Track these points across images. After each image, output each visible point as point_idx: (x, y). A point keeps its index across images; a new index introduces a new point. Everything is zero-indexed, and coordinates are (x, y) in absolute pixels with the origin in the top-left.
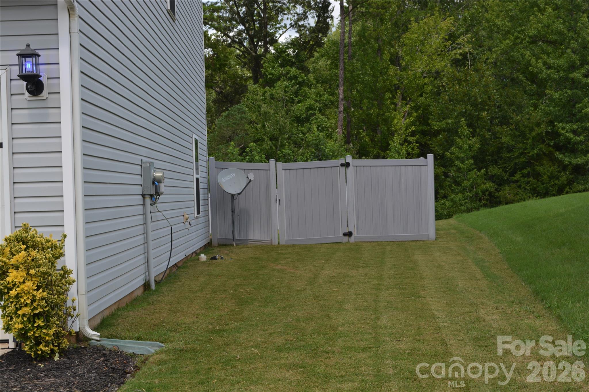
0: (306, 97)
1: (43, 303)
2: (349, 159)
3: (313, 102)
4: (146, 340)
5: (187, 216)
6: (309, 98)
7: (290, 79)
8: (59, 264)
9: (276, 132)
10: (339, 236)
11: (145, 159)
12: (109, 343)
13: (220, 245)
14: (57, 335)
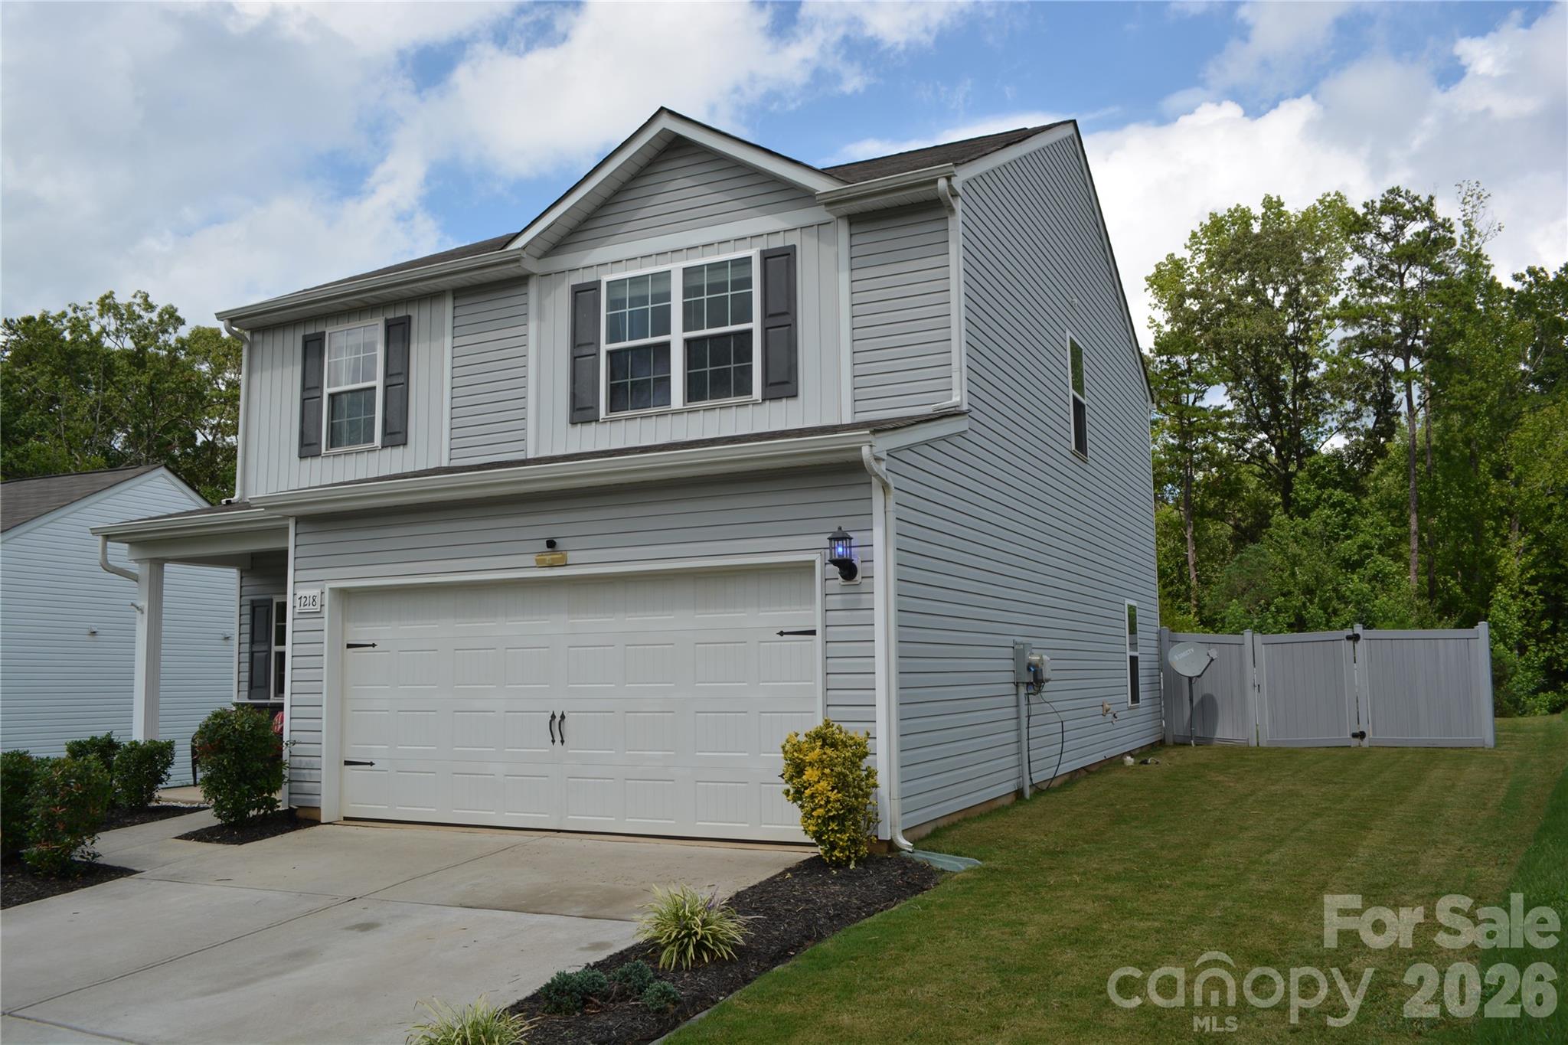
0: (1357, 530)
1: (838, 805)
2: (1358, 629)
3: (1368, 538)
4: (965, 855)
5: (1107, 706)
6: (1362, 532)
7: (1334, 506)
8: (865, 763)
9: (1312, 582)
10: (1346, 738)
11: (1018, 639)
12: (920, 856)
13: (1176, 744)
14: (854, 842)
